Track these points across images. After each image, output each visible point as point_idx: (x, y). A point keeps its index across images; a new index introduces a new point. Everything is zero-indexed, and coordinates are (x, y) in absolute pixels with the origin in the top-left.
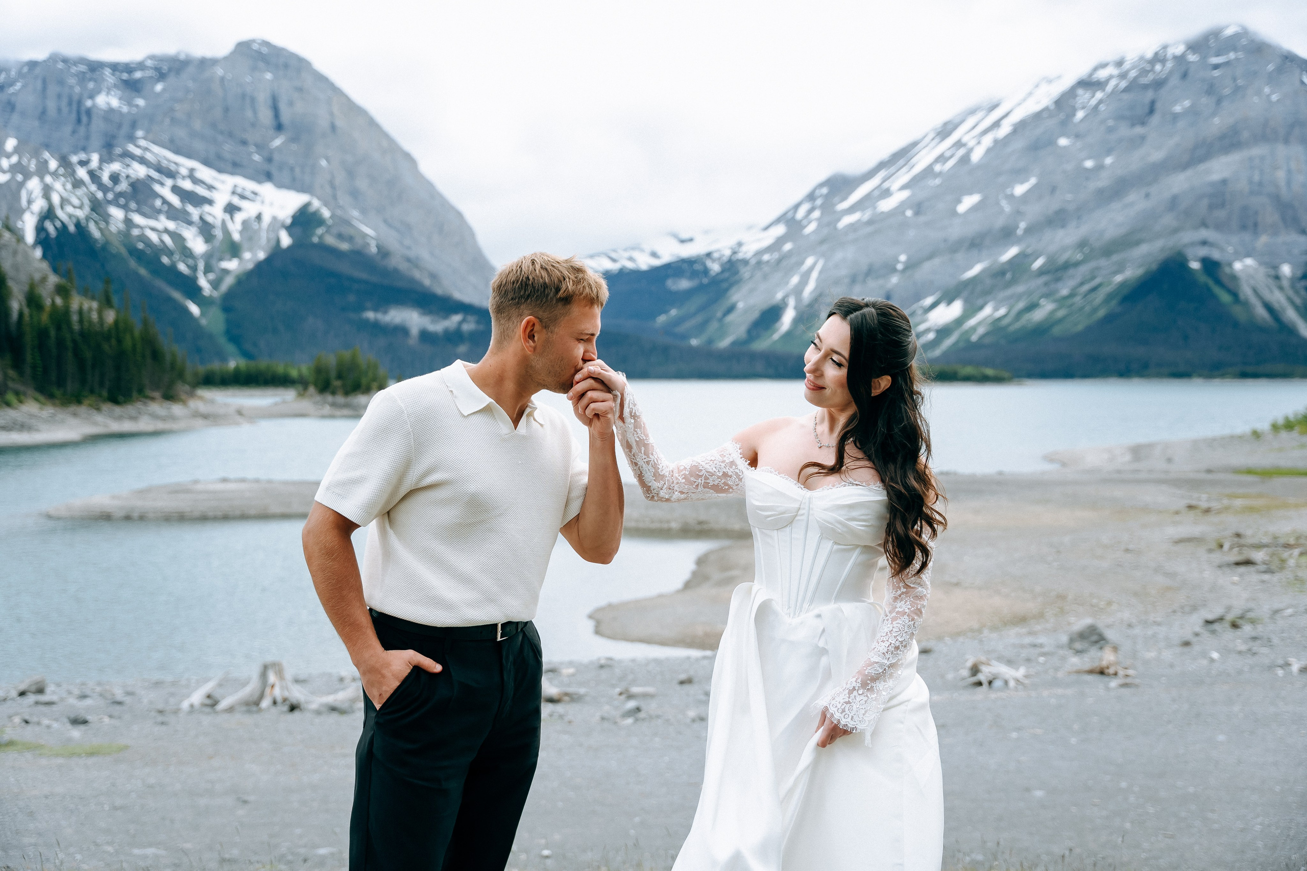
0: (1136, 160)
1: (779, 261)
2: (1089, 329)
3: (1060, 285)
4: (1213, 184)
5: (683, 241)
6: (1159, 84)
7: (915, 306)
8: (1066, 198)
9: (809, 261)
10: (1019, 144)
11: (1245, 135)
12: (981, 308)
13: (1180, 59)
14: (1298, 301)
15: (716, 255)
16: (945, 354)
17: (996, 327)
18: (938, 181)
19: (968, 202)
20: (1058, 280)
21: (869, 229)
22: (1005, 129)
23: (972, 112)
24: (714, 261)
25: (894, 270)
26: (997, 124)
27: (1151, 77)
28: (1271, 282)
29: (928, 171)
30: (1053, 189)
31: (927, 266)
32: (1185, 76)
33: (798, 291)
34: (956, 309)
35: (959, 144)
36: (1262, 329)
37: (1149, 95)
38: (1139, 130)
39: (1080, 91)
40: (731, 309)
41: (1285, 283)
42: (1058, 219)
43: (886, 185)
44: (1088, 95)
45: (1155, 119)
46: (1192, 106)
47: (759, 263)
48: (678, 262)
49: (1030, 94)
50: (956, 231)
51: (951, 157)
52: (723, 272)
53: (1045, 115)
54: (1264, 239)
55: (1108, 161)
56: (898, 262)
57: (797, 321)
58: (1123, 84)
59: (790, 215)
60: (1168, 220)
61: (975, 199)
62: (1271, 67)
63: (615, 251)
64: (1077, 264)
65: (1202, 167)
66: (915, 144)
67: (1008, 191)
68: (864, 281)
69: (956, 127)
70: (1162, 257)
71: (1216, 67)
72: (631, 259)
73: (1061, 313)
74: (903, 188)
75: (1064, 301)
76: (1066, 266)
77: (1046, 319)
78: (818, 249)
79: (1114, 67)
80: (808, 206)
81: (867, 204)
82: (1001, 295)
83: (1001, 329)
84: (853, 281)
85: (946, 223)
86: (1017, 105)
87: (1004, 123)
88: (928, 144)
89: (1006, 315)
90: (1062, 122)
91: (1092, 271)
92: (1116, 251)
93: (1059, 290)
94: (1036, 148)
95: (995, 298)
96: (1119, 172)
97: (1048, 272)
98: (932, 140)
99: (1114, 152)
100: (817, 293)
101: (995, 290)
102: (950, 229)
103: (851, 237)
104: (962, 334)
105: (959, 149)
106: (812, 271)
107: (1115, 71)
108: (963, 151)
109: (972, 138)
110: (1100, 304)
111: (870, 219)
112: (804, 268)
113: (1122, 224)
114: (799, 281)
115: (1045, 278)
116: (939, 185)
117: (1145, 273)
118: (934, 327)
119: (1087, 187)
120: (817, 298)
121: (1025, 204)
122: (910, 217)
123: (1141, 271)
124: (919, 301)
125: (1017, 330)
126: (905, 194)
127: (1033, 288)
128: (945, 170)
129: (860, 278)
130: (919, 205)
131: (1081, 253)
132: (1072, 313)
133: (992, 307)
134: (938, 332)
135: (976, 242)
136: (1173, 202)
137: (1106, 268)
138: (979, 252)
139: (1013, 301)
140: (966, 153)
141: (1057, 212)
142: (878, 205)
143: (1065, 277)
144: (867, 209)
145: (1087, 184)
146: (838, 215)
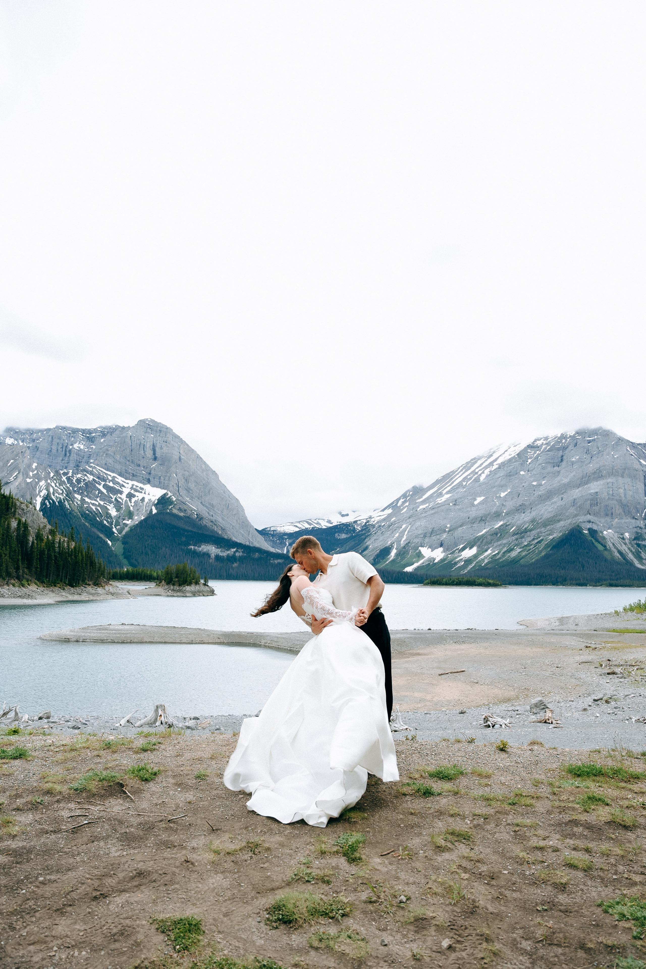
0: (556, 482)
1: (389, 526)
2: (537, 561)
3: (524, 540)
4: (591, 494)
5: (343, 516)
6: (565, 448)
7: (455, 549)
8: (525, 499)
9: (404, 526)
10: (502, 473)
11: (605, 472)
12: (486, 550)
13: (573, 438)
14: (634, 550)
15: (359, 522)
16: (469, 572)
17: (494, 559)
18: (465, 489)
19: (479, 500)
20: (522, 537)
21: (433, 512)
22: (495, 466)
23: (480, 458)
24: (358, 525)
25: (445, 531)
26: (491, 464)
27: (561, 445)
28: (621, 540)
29: (460, 485)
30: (519, 495)
31: (460, 529)
32: (576, 445)
33: (398, 541)
34: (474, 550)
35: (474, 473)
36: (618, 563)
37: (561, 453)
38: (556, 468)
39: (529, 451)
40: (366, 548)
41: (627, 541)
42: (521, 509)
43: (440, 491)
44: (533, 452)
45: (564, 464)
46: (580, 458)
47: (380, 526)
48: (340, 525)
49: (507, 451)
50: (473, 513)
51: (471, 478)
52: (362, 530)
53: (514, 460)
54: (616, 520)
55: (543, 482)
56: (447, 528)
57: (397, 555)
58: (549, 447)
59: (395, 504)
60: (572, 510)
61: (482, 498)
62: (613, 443)
63: (310, 520)
64: (531, 531)
65: (586, 486)
66: (453, 472)
67: (498, 495)
68: (430, 536)
69: (473, 464)
70: (571, 527)
71: (589, 442)
72: (318, 523)
73: (524, 554)
74: (448, 493)
75: (525, 548)
76: (526, 531)
77: (517, 556)
78: (408, 521)
79: (544, 440)
80: (403, 500)
81: (431, 500)
82: (495, 544)
83: (496, 560)
84: (425, 536)
85: (469, 509)
86: (500, 456)
87: (495, 464)
88: (460, 472)
89: (498, 554)
90: (522, 464)
91: (538, 534)
92: (549, 525)
93: (523, 542)
94: (510, 476)
95: (493, 545)
96: (548, 487)
97: (517, 533)
98: (462, 470)
99: (546, 478)
100: (408, 541)
101: (493, 542)
102: (471, 512)
103: (423, 515)
104: (477, 563)
105: (474, 475)
106: (405, 531)
107: (545, 442)
108: (476, 476)
109: (480, 470)
110: (543, 549)
111: (432, 506)
112: (401, 529)
113: (552, 511)
114: (399, 536)
115: (516, 537)
116: (465, 491)
117: (563, 535)
118: (464, 559)
119: (534, 494)
120: (407, 544)
121: (506, 501)
122: (452, 506)
123: (561, 534)
124: (457, 546)
125: (504, 561)
126: (449, 495)
127: (511, 541)
128: (468, 484)
129: (428, 535)
130: (456, 500)
131: (533, 525)
132: (529, 554)
133: (491, 550)
134: (466, 561)
135: (483, 518)
136: (574, 502)
137: (545, 532)
138: (485, 523)
139: (501, 547)
140: (478, 477)
141: (521, 506)
142: (437, 500)
143: (526, 536)
144: (431, 502)
145: (534, 492)
146: (418, 504)
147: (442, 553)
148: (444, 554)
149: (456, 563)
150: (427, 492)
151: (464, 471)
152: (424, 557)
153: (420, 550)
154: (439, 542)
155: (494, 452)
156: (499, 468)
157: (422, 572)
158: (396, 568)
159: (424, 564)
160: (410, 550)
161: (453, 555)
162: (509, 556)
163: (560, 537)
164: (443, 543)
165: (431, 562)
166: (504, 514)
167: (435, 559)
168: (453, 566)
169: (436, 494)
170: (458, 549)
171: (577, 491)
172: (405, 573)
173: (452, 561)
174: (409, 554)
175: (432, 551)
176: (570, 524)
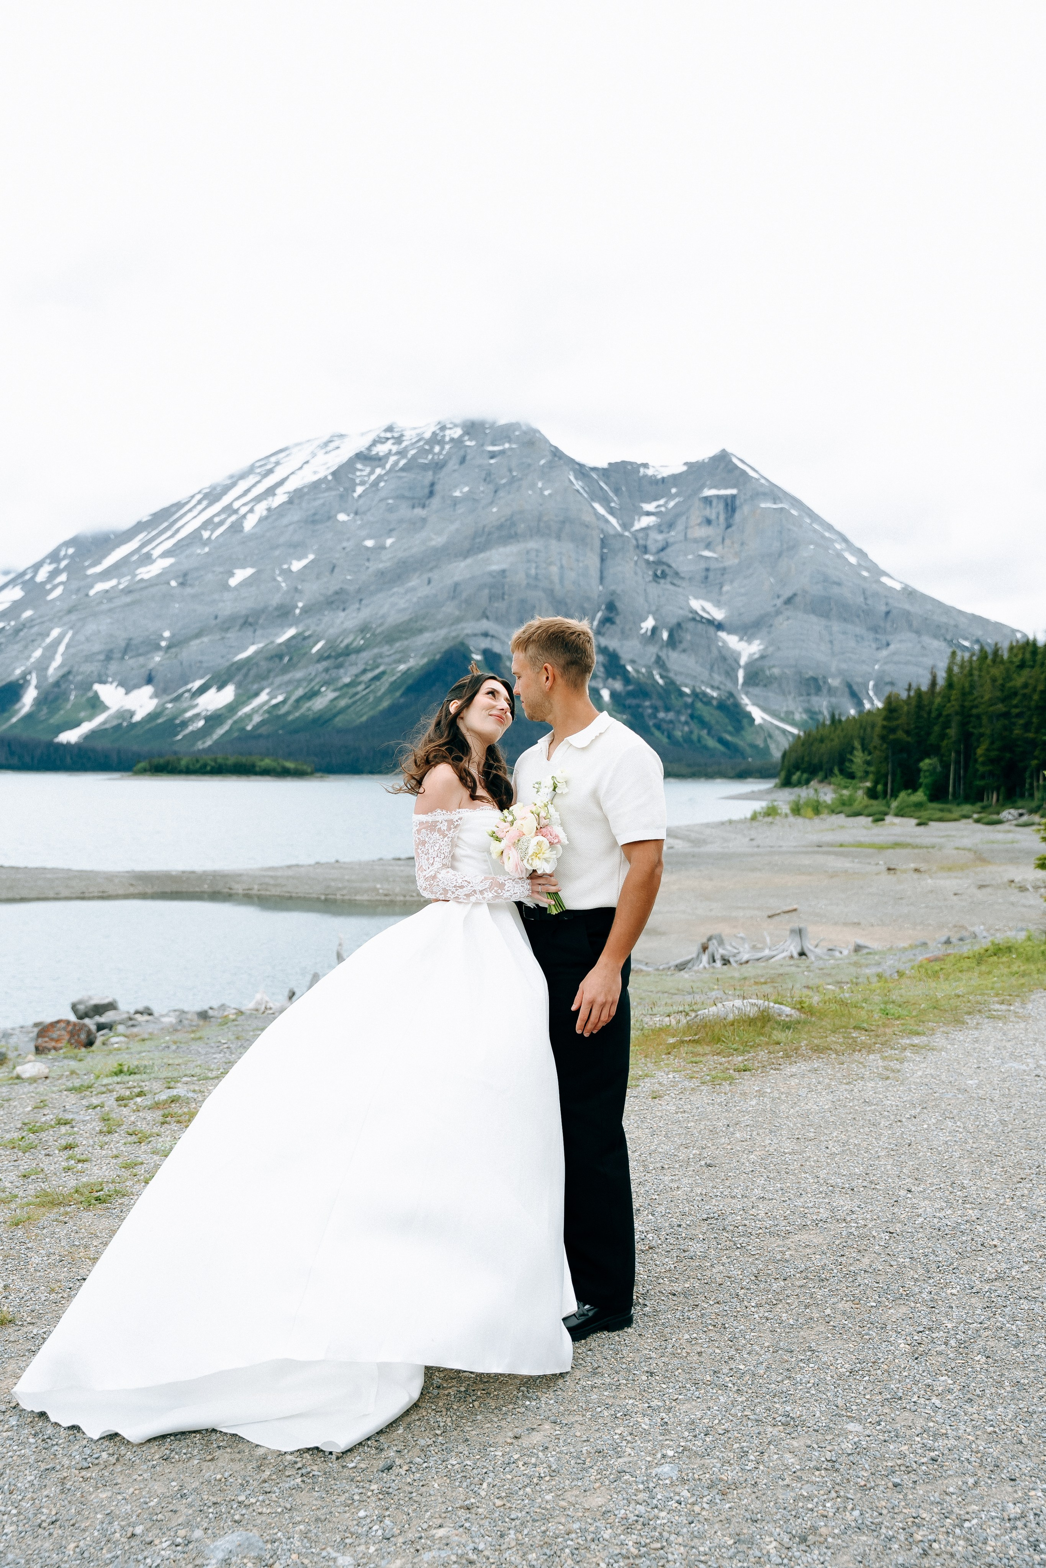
0: (417, 543)
1: (17, 631)
2: (372, 719)
3: (342, 671)
4: (490, 574)
6: (438, 466)
7: (181, 691)
8: (346, 578)
9: (55, 633)
10: (295, 515)
11: (522, 527)
12: (257, 694)
13: (457, 442)
16: (216, 743)
17: (273, 714)
18: (207, 549)
19: (241, 575)
20: (339, 666)
21: (128, 599)
22: (280, 498)
23: (243, 476)
25: (158, 647)
26: (270, 491)
27: (430, 457)
29: (195, 537)
30: (333, 570)
31: (195, 643)
32: (463, 460)
33: (42, 667)
34: (228, 694)
35: (229, 510)
37: (429, 476)
38: (419, 512)
39: (359, 466)
42: (336, 600)
43: (145, 550)
44: (368, 469)
45: (435, 502)
46: (470, 491)
49: (307, 462)
50: (227, 607)
51: (221, 523)
53: (324, 486)
55: (389, 542)
56: (164, 639)
57: (39, 702)
58: (402, 462)
59: (27, 577)
60: (450, 608)
61: (249, 571)
62: (542, 462)
64: (359, 650)
65: (481, 556)
66: (179, 506)
67: (285, 566)
68: (123, 658)
69: (226, 489)
70: (446, 646)
71: (493, 455)
73: (343, 703)
74: (166, 554)
75: (345, 690)
76: (348, 652)
77: (328, 708)
78: (66, 619)
79: (394, 444)
80: (51, 567)
81: (125, 570)
82: (278, 680)
83: (279, 717)
84: (109, 658)
85: (216, 596)
86: (293, 473)
87: (279, 491)
88: (195, 506)
89: (284, 702)
90: (341, 496)
91: (375, 658)
92: (400, 639)
93: (341, 678)
94: (314, 522)
95: (272, 683)
96: (401, 554)
97: (329, 657)
98: (199, 502)
99: (395, 533)
100: (65, 670)
101: (272, 674)
102: (221, 605)
103: (105, 607)
104: (235, 722)
105: (229, 516)
106: (59, 643)
107: (395, 448)
108: (234, 518)
109: (244, 505)
110: (384, 694)
111: (127, 587)
112: (48, 640)
113: (404, 609)
114: (43, 655)
115: (325, 664)
116: (207, 553)
117: (428, 664)
118: (203, 714)
119: (368, 568)
120: (65, 676)
121: (303, 581)
122: (174, 587)
123: (425, 660)
124: (186, 683)
125: (297, 718)
126: (169, 561)
127: (313, 674)
128: (214, 537)
129: (117, 655)
130: (185, 575)
131: (362, 639)
132: (355, 703)
133: (268, 694)
134: (208, 719)
135: (250, 620)
136: (454, 591)
137: (389, 656)
138: (255, 631)
139: (290, 688)
140: (237, 520)
141: (336, 593)
142: (138, 571)
143: (347, 664)
144: (124, 576)
145: (367, 564)
146: (89, 580)
147: (151, 698)
148: (155, 701)
149: (184, 724)
150: (113, 549)
151: (205, 503)
152: (106, 708)
153: (96, 693)
154: (144, 672)
155: (277, 463)
156: (290, 502)
157: (101, 745)
158: (39, 735)
159: (107, 726)
160: (72, 690)
161: (178, 704)
162: (309, 709)
163: (422, 667)
164: (153, 674)
165: (124, 720)
166: (297, 611)
167: (132, 714)
168: (179, 729)
169: (135, 557)
170: (189, 691)
171: (463, 564)
172: (60, 745)
173: (175, 718)
174: (68, 700)
175: (126, 694)
176: (445, 639)
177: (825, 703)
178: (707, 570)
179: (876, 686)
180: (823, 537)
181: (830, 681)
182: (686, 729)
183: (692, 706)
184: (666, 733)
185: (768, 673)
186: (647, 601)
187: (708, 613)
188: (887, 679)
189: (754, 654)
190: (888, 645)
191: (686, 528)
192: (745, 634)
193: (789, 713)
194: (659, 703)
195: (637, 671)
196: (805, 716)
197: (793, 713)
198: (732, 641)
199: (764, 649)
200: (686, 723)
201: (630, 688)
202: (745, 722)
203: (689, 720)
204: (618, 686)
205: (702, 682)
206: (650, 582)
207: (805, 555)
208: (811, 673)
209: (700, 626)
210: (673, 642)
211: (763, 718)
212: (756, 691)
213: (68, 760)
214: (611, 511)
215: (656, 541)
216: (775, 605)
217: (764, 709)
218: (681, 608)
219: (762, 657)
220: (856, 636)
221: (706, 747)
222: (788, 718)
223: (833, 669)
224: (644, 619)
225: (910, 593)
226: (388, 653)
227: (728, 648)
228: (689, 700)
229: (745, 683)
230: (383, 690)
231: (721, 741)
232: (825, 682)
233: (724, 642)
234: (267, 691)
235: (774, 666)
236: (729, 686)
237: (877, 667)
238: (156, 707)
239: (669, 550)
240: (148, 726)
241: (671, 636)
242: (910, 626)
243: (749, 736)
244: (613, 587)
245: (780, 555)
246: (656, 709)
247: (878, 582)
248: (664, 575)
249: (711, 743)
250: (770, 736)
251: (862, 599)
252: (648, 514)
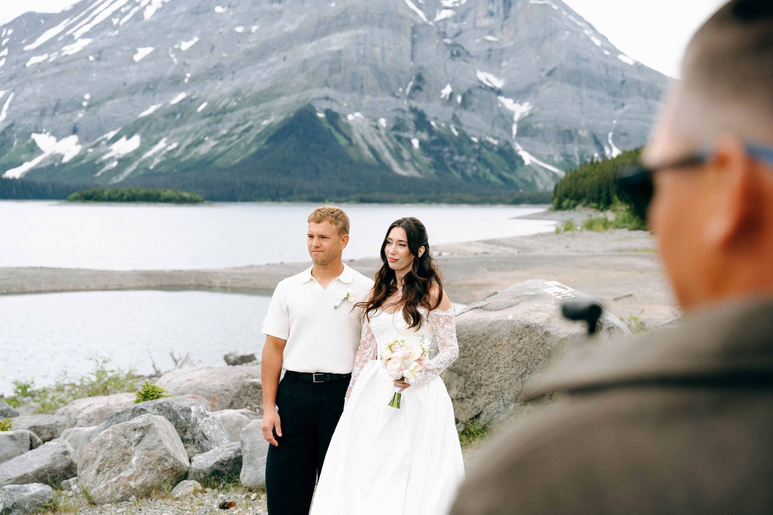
0: (275, 29)
2: (244, 162)
3: (220, 125)
4: (331, 53)
7: (99, 139)
8: (222, 56)
11: (353, 18)
12: (157, 142)
14: (392, 146)
16: (127, 179)
17: (169, 158)
18: (116, 33)
19: (143, 52)
20: (219, 122)
21: (57, 70)
25: (81, 107)
28: (373, 130)
29: (107, 24)
30: (212, 49)
31: (109, 104)
34: (135, 142)
36: (368, 166)
38: (276, 6)
41: (383, 132)
42: (215, 73)
43: (69, 33)
50: (133, 76)
51: (127, 13)
54: (368, 98)
55: (254, 28)
56: (85, 100)
60: (301, 79)
61: (149, 50)
64: (232, 110)
65: (323, 39)
67: (176, 46)
68: (54, 114)
70: (297, 107)
73: (221, 149)
74: (85, 36)
75: (223, 139)
76: (225, 111)
77: (210, 153)
78: (9, 84)
81: (54, 47)
82: (173, 132)
83: (174, 160)
84: (43, 113)
85: (124, 68)
89: (177, 149)
91: (245, 116)
92: (263, 101)
93: (220, 130)
94: (197, 13)
95: (168, 134)
96: (263, 38)
97: (210, 115)
99: (258, 22)
100: (9, 123)
101: (168, 127)
102: (128, 75)
103: (39, 75)
104: (141, 163)
105: (133, 7)
106: (4, 103)
108: (136, 9)
110: (252, 143)
111: (56, 60)
113: (267, 79)
115: (208, 120)
116: (117, 36)
117: (285, 120)
118: (117, 157)
119: (238, 48)
120: (9, 128)
121: (190, 57)
122: (92, 61)
123: (282, 118)
124: (103, 134)
125: (187, 161)
126: (87, 41)
127: (199, 127)
128: (121, 23)
129: (49, 112)
130: (100, 52)
131: (235, 101)
132: (230, 149)
133: (165, 142)
134: (120, 160)
135: (151, 86)
136: (304, 65)
137: (255, 114)
138: (154, 95)
139: (182, 137)
140: (139, 11)
141: (215, 67)
142: (63, 49)
143: (224, 120)
144: (53, 52)
145: (238, 45)
146: (26, 54)
147: (77, 144)
148: (79, 147)
149: (102, 164)
150: (44, 31)
152: (41, 152)
153: (34, 141)
154: (70, 125)
157: (39, 179)
159: (43, 165)
160: (14, 138)
161: (97, 150)
162: (196, 153)
163: (280, 123)
164: (78, 126)
165: (56, 161)
166: (186, 80)
167: (62, 157)
168: (98, 168)
169: (61, 38)
170: (105, 139)
171: (309, 46)
172: (8, 180)
173: (95, 160)
174: (12, 145)
175: (58, 141)
176: (297, 102)
177: (576, 149)
178: (490, 50)
179: (614, 137)
180: (576, 25)
181: (580, 132)
182: (475, 168)
183: (479, 151)
184: (460, 171)
185: (534, 126)
186: (446, 73)
187: (490, 82)
188: (622, 131)
189: (525, 113)
190: (623, 105)
191: (475, 19)
192: (518, 98)
193: (550, 157)
194: (455, 149)
195: (439, 126)
196: (561, 159)
197: (552, 156)
198: (508, 103)
199: (533, 109)
200: (475, 164)
201: (434, 138)
202: (518, 163)
203: (477, 162)
204: (425, 136)
205: (487, 134)
206: (448, 59)
207: (563, 38)
208: (566, 127)
209: (485, 92)
210: (465, 104)
211: (531, 161)
212: (526, 140)
213: (14, 191)
214: (419, 6)
215: (452, 29)
216: (540, 77)
217: (532, 154)
218: (471, 79)
219: (531, 115)
220: (600, 99)
221: (489, 182)
222: (549, 160)
223: (583, 124)
224: (444, 87)
225: (639, 67)
226: (255, 112)
227: (506, 109)
228: (477, 147)
229: (518, 134)
230: (251, 139)
231: (501, 177)
232: (577, 133)
233: (503, 104)
234: (164, 140)
235: (539, 122)
236: (506, 136)
237: (615, 122)
238: (80, 152)
239: (462, 36)
240: (74, 166)
241: (463, 99)
242: (639, 91)
243: (520, 173)
244: (420, 63)
245: (544, 39)
246: (452, 153)
247: (616, 59)
248: (458, 54)
249: (493, 178)
250: (536, 173)
251: (603, 72)
252: (447, 8)
